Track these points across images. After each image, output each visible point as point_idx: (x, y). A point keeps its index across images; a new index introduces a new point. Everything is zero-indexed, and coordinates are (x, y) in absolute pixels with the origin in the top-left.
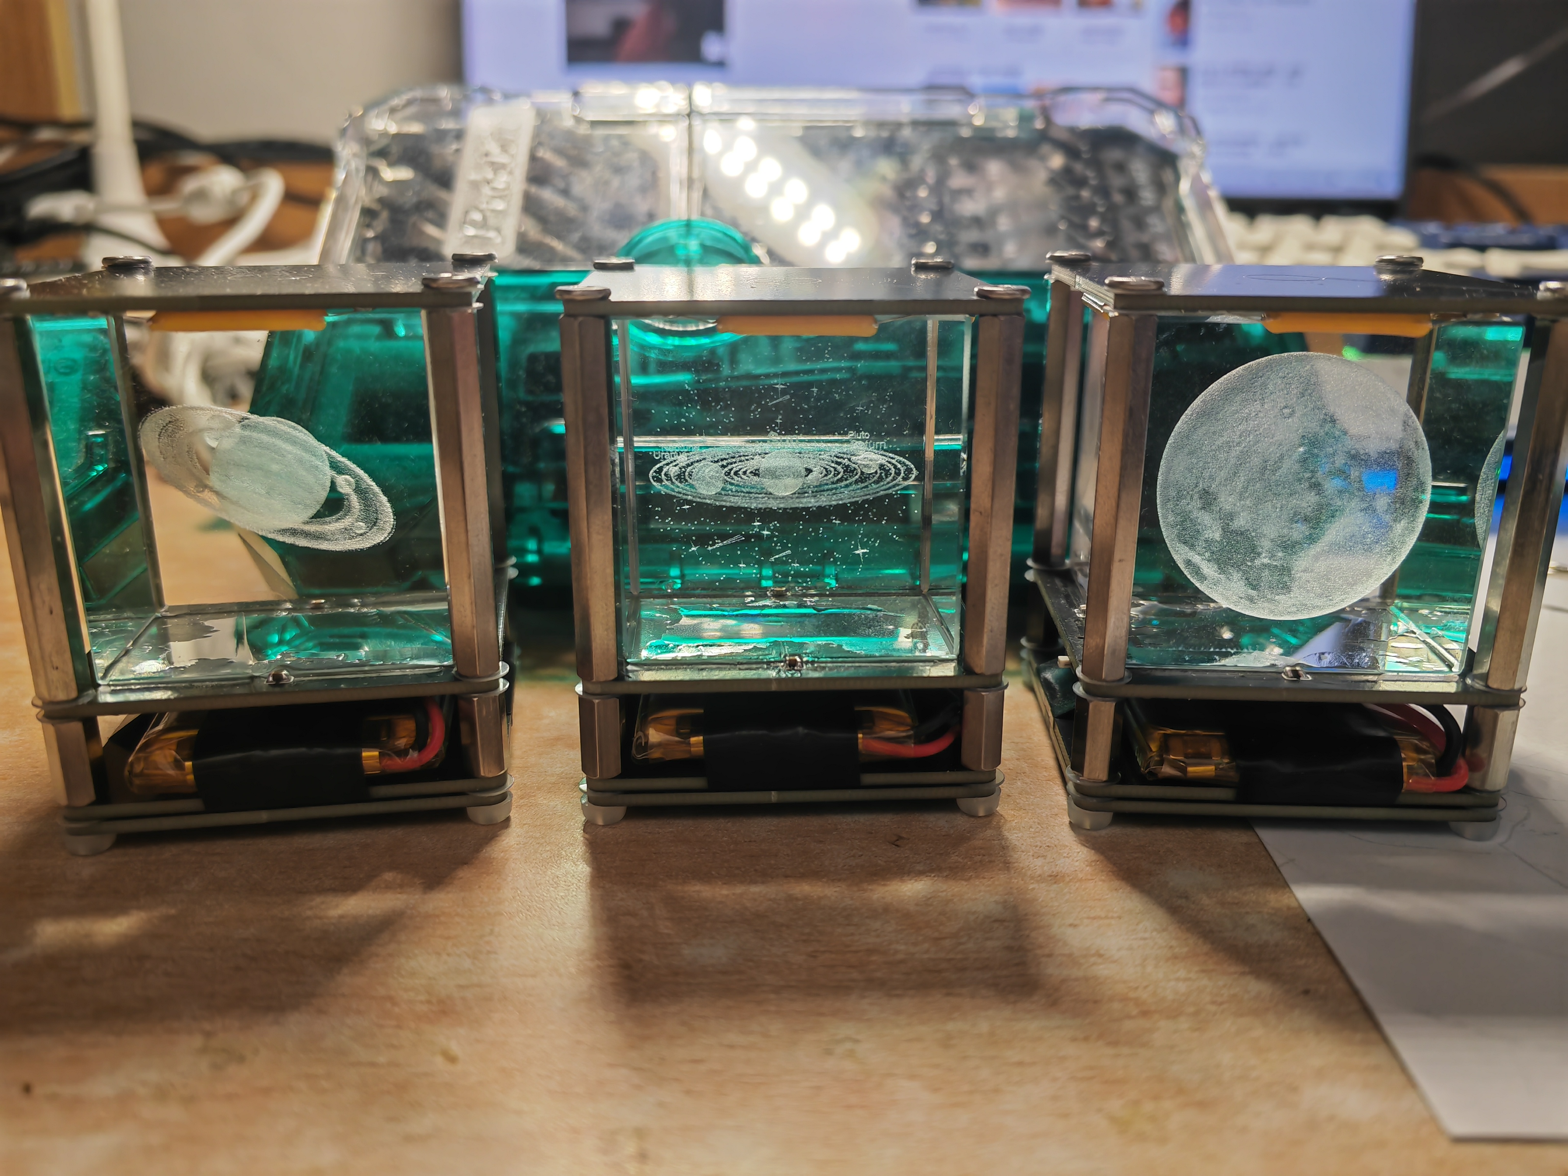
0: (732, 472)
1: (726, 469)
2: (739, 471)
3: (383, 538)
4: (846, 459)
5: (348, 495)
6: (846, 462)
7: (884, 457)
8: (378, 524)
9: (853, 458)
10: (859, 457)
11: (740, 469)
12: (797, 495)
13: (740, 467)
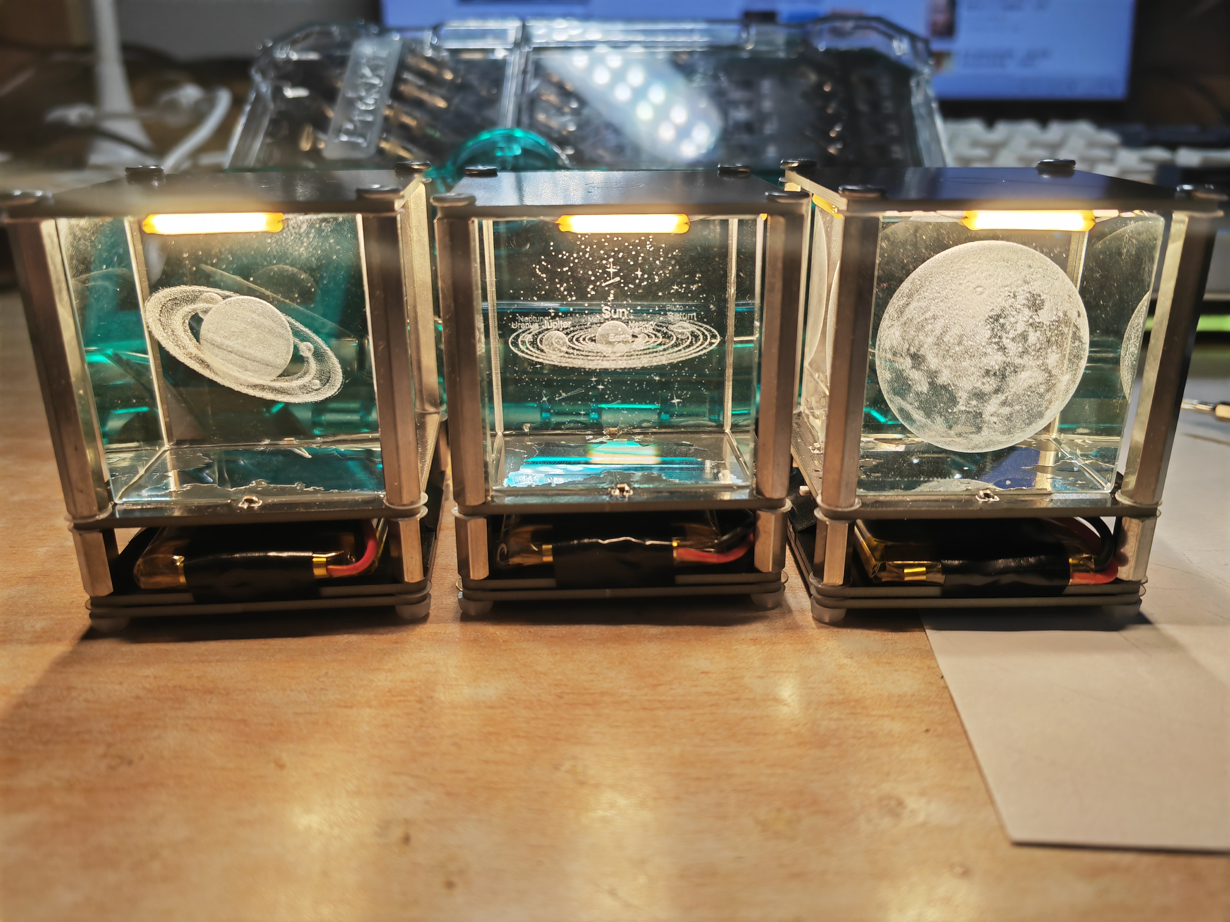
0: (574, 339)
1: (570, 336)
2: (579, 337)
3: (333, 393)
4: (665, 328)
5: (307, 358)
6: (665, 330)
7: (695, 326)
8: (330, 381)
9: (671, 327)
10: (675, 326)
11: (581, 336)
12: (625, 358)
13: (580, 334)
